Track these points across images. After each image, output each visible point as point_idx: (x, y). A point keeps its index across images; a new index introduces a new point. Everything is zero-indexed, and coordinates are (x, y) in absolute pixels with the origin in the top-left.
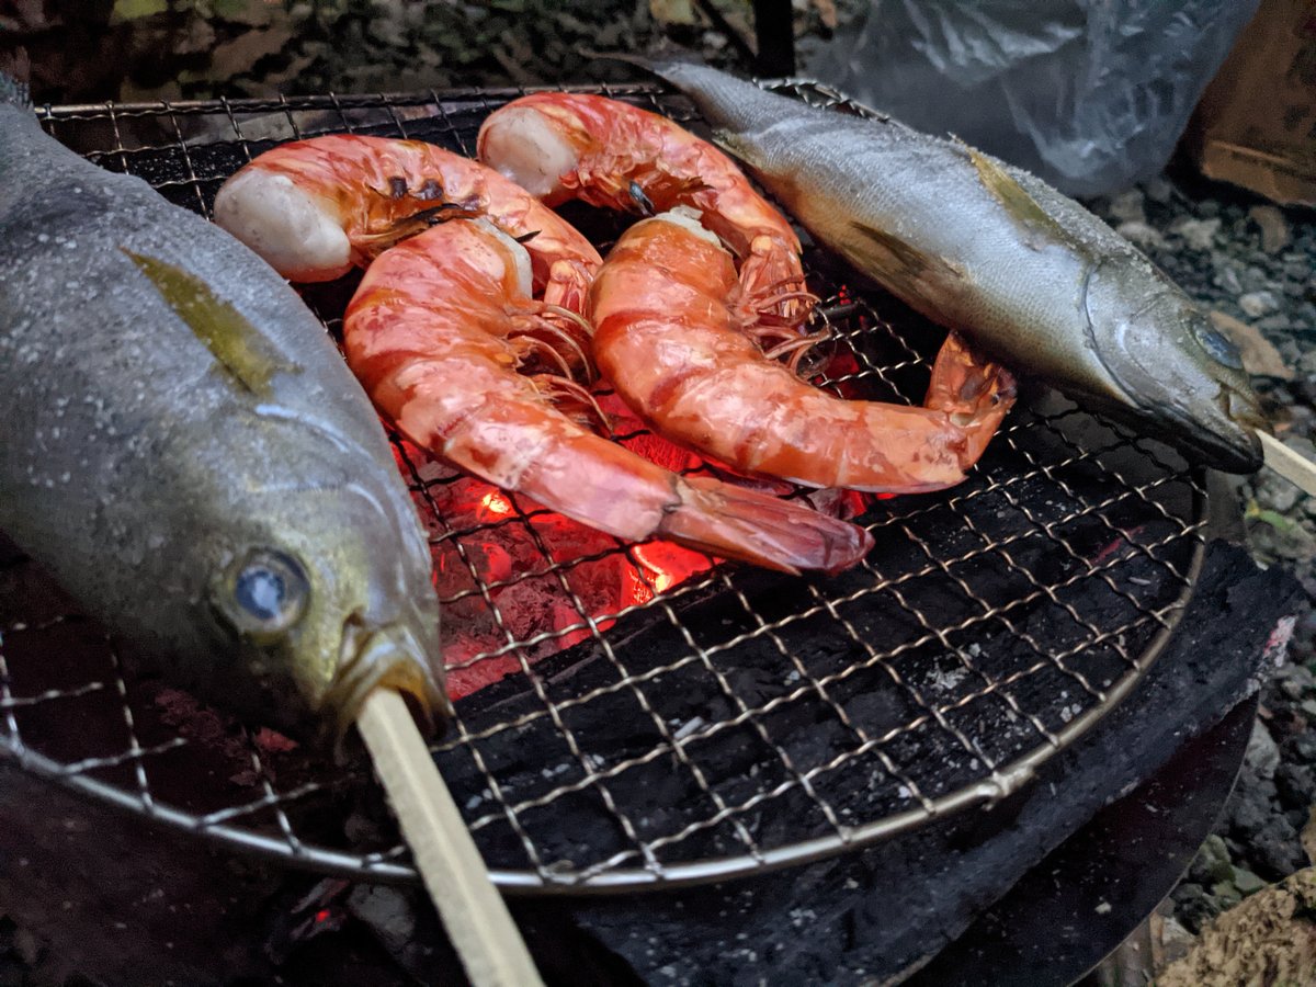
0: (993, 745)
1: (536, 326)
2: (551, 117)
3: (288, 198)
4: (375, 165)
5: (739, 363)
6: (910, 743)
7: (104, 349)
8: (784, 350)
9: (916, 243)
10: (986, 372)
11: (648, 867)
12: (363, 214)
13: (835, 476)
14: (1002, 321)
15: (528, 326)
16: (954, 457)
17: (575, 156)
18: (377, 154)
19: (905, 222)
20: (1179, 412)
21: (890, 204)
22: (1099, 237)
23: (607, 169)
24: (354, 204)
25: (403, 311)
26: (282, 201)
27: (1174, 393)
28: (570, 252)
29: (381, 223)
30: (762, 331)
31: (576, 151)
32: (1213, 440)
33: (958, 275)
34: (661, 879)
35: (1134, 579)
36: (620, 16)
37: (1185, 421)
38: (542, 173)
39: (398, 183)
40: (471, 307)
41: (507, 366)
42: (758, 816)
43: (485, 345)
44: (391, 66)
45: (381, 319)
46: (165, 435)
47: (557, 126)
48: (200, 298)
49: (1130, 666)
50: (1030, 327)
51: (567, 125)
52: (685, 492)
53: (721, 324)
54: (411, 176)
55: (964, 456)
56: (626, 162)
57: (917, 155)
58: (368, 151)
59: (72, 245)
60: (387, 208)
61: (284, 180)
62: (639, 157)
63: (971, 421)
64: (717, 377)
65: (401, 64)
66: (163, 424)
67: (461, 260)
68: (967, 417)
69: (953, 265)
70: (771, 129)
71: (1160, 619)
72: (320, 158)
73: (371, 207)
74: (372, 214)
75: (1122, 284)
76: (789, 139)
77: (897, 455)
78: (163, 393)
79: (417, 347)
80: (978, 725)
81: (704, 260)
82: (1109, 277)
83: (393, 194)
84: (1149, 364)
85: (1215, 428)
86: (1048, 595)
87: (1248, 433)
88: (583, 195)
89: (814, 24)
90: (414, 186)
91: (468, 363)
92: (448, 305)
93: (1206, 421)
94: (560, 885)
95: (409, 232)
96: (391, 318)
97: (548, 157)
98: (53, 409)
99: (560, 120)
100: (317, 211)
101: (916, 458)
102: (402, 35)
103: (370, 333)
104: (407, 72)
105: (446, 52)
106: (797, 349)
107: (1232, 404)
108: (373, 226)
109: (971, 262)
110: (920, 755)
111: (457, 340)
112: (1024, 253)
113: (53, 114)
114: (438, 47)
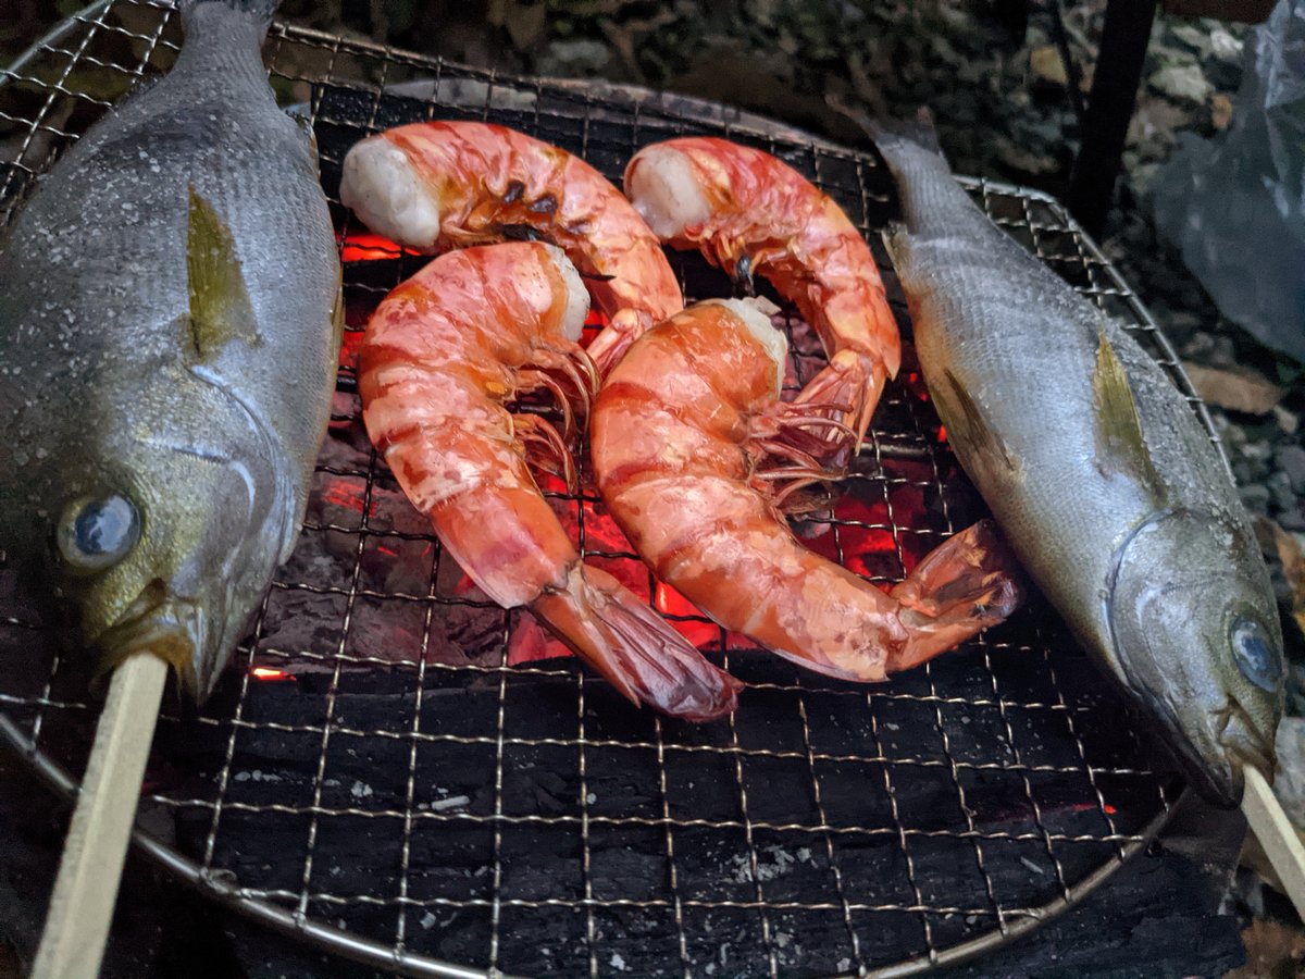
0: (746, 958)
1: (557, 366)
2: (699, 166)
3: (396, 173)
4: (504, 164)
5: (708, 474)
6: (649, 917)
7: (108, 272)
8: (785, 475)
9: (988, 417)
10: (987, 579)
11: (295, 915)
12: (466, 207)
13: (743, 623)
14: (1029, 533)
15: (548, 363)
16: (883, 653)
17: (710, 211)
18: (513, 155)
19: (989, 391)
20: (1166, 708)
21: (985, 366)
22: (1191, 485)
23: (736, 232)
24: (460, 194)
25: (425, 314)
26: (390, 175)
27: (1171, 687)
28: (644, 303)
29: (479, 220)
30: (773, 447)
31: (711, 206)
32: (1192, 756)
33: (1010, 467)
34: (300, 931)
35: (1026, 862)
36: (998, 55)
37: (1170, 722)
38: (670, 217)
39: (516, 187)
40: (492, 330)
41: (493, 396)
42: (455, 915)
43: (482, 370)
44: (748, 43)
45: (402, 314)
46: (101, 364)
47: (700, 177)
48: (215, 252)
49: (926, 954)
50: (1052, 551)
51: (711, 180)
52: (575, 580)
53: (719, 429)
54: (534, 184)
55: (897, 657)
56: (759, 232)
57: (1045, 323)
58: (506, 150)
59: (156, 169)
60: (493, 208)
61: (400, 156)
62: (777, 231)
63: (926, 624)
64: (678, 480)
65: (756, 43)
66: (106, 355)
67: (511, 283)
68: (926, 618)
69: (1010, 454)
70: (930, 243)
71: (1001, 919)
72: (452, 144)
73: (479, 203)
74: (478, 210)
75: (1180, 547)
76: (940, 259)
77: (820, 626)
78: (122, 326)
79: (416, 351)
80: (738, 932)
81: (740, 360)
82: (1169, 534)
83: (505, 196)
84: (1159, 644)
85: (1198, 743)
86: (899, 837)
87: (1233, 766)
88: (704, 250)
89: (1202, 119)
90: (532, 194)
91: (453, 382)
92: (470, 322)
93: (1192, 733)
94: (212, 890)
95: (486, 239)
96: (411, 316)
97: (678, 204)
98: (40, 309)
99: (706, 172)
100: (419, 192)
101: (840, 638)
102: (772, 17)
103: (386, 324)
104: (759, 53)
105: (805, 45)
106: (796, 479)
107: (1229, 726)
108: (471, 221)
109: (1029, 459)
110: (654, 934)
111: (456, 357)
112: (1088, 470)
113: (288, 33)
114: (799, 37)
